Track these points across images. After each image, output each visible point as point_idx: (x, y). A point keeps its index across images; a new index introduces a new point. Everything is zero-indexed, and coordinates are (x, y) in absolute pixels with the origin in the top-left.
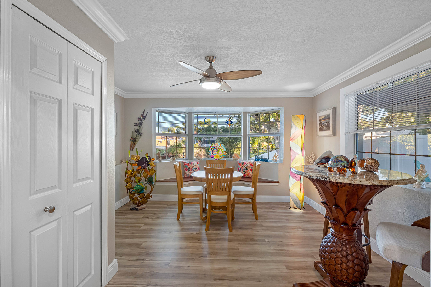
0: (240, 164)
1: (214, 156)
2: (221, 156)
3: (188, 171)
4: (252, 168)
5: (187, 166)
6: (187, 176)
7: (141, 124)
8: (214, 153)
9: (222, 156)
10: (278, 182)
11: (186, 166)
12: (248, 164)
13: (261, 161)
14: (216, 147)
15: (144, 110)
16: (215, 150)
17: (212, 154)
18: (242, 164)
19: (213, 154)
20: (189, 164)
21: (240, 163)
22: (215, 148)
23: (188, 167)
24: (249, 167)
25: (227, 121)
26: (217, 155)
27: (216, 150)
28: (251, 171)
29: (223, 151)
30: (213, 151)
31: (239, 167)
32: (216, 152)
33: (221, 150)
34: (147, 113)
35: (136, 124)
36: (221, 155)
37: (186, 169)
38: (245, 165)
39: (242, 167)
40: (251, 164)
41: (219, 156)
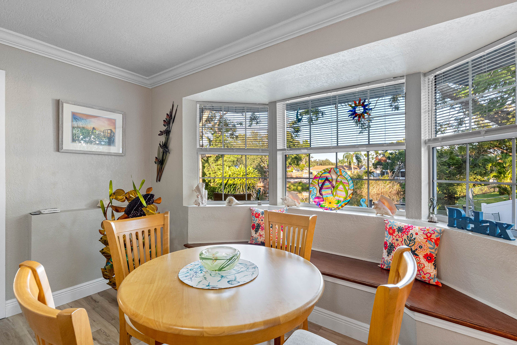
0: (391, 231)
1: (323, 201)
2: (341, 201)
3: (256, 232)
4: (433, 251)
5: (256, 219)
6: (254, 241)
8: (324, 192)
9: (343, 201)
11: (254, 218)
12: (417, 234)
13: (473, 230)
14: (330, 178)
15: (173, 105)
16: (327, 184)
17: (318, 195)
18: (396, 233)
19: (321, 194)
20: (259, 215)
21: (390, 228)
22: (327, 179)
23: (257, 221)
24: (421, 247)
25: (353, 105)
26: (332, 197)
27: (330, 186)
28: (429, 261)
29: (347, 188)
30: (321, 189)
31: (387, 239)
32: (329, 191)
33: (341, 186)
34: (177, 109)
35: (161, 133)
36: (342, 199)
37: (253, 227)
38: (405, 237)
39: (397, 240)
40: (428, 238)
41: (336, 202)
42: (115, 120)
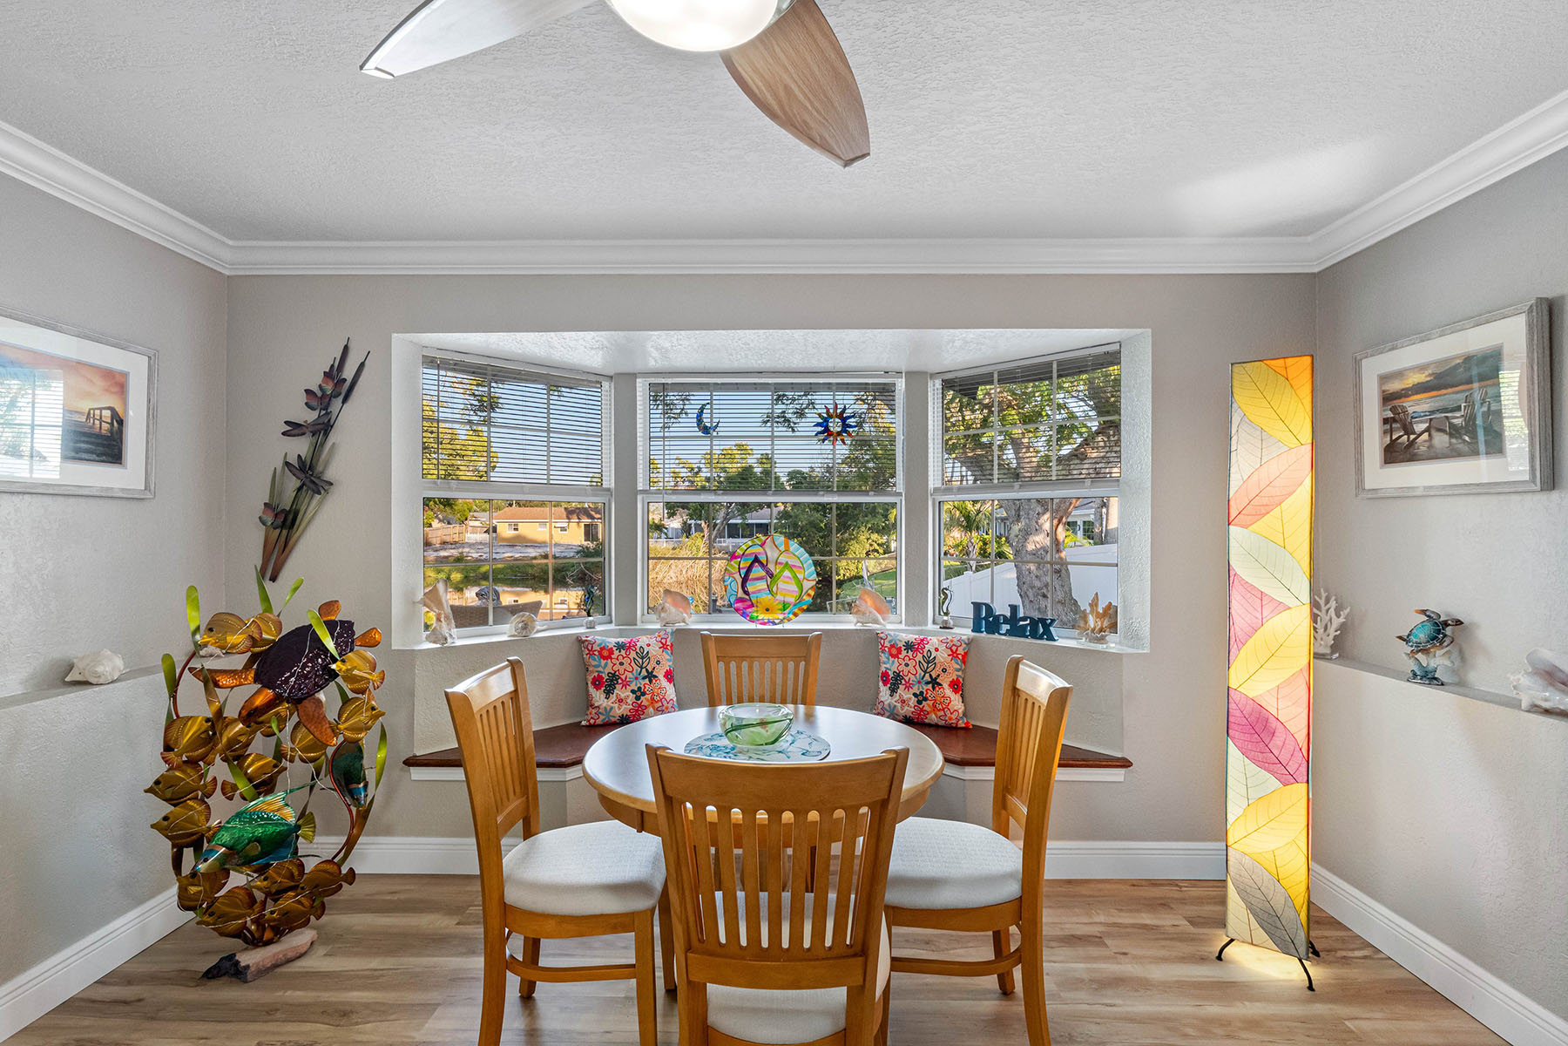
0: (895, 650)
1: (752, 606)
2: (790, 604)
3: (608, 693)
4: (960, 673)
5: (603, 662)
6: (602, 717)
7: (323, 428)
8: (750, 587)
9: (795, 605)
10: (1125, 763)
11: (594, 661)
12: (937, 650)
13: (1008, 633)
14: (762, 558)
15: (346, 348)
16: (758, 571)
17: (741, 594)
18: (904, 653)
19: (746, 593)
20: (611, 651)
21: (892, 646)
22: (756, 560)
23: (606, 668)
24: (944, 670)
25: (825, 415)
26: (770, 596)
27: (764, 573)
28: (956, 691)
29: (800, 576)
30: (745, 580)
31: (888, 666)
32: (762, 585)
33: (787, 573)
34: (362, 365)
35: (294, 429)
36: (791, 599)
37: (598, 682)
38: (919, 657)
39: (907, 665)
40: (954, 654)
41: (781, 607)
42: (125, 375)
